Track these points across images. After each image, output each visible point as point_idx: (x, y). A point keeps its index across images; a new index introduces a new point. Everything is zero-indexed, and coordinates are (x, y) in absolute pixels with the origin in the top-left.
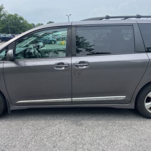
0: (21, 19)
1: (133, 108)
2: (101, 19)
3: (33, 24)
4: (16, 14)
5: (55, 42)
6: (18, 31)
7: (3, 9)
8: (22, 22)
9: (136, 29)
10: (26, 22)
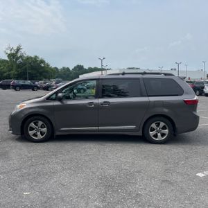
0: (42, 61)
1: (141, 134)
2: (118, 74)
3: (55, 68)
4: (36, 57)
5: (85, 90)
6: (37, 77)
7: (21, 50)
8: (43, 65)
9: (141, 82)
10: (48, 65)
